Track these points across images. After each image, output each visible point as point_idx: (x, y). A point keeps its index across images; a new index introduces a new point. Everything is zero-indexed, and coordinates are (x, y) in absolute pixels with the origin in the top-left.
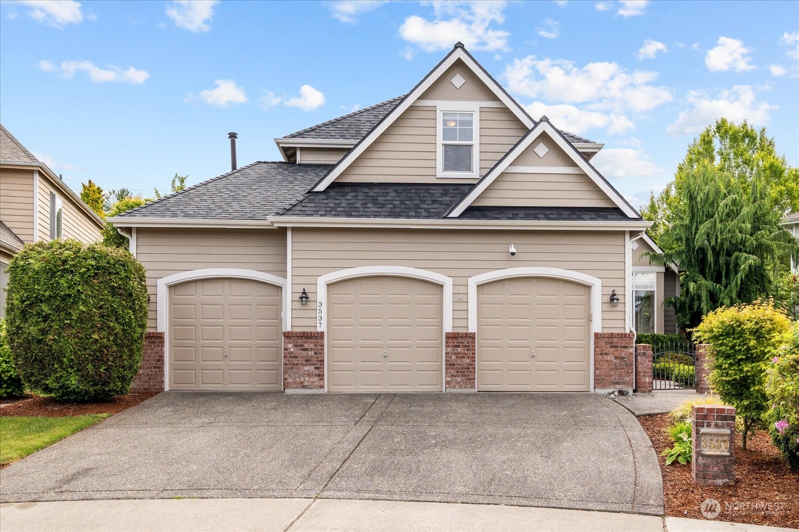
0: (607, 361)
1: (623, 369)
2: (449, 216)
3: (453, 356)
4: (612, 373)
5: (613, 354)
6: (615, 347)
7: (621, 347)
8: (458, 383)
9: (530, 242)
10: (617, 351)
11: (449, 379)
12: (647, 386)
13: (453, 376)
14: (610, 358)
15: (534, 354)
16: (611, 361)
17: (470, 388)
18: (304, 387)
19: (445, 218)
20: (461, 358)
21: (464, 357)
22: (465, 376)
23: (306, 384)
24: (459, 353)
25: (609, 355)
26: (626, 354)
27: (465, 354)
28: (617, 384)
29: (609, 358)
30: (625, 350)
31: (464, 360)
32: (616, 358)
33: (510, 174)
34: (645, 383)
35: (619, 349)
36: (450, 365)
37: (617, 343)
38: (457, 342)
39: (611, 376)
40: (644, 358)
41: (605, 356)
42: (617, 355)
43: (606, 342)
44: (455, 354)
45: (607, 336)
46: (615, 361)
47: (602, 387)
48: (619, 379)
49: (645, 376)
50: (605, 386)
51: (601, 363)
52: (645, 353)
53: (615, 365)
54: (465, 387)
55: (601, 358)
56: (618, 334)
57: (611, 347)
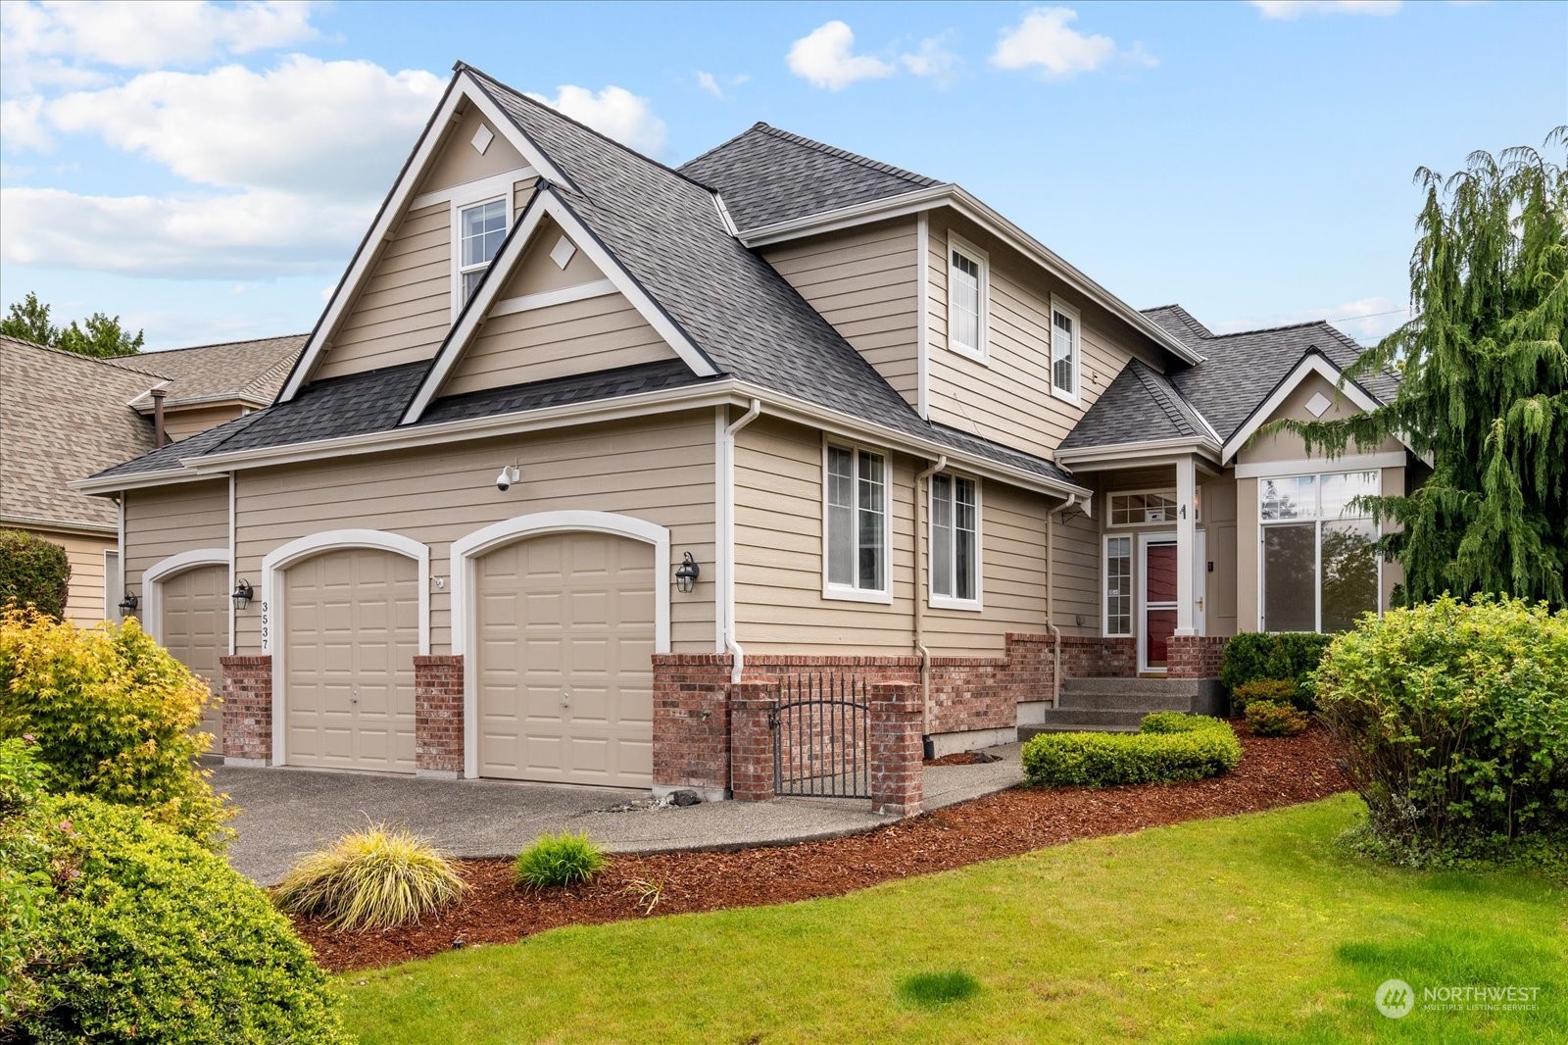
0: (674, 721)
1: (706, 740)
2: (403, 423)
3: (426, 704)
4: (684, 748)
5: (686, 704)
6: (690, 688)
7: (702, 688)
8: (433, 758)
9: (546, 458)
10: (693, 697)
11: (420, 751)
12: (750, 785)
13: (425, 744)
14: (680, 713)
15: (567, 702)
16: (683, 721)
17: (450, 770)
18: (244, 755)
19: (397, 426)
20: (436, 708)
21: (441, 707)
22: (442, 745)
23: (246, 749)
24: (433, 698)
25: (677, 706)
26: (710, 705)
27: (443, 700)
28: (693, 776)
29: (677, 715)
30: (709, 695)
31: (441, 711)
32: (691, 714)
33: (514, 316)
34: (746, 776)
35: (697, 692)
36: (422, 722)
37: (693, 678)
38: (432, 676)
39: (682, 757)
40: (745, 715)
41: (672, 709)
42: (693, 708)
43: (672, 677)
44: (428, 699)
45: (672, 661)
46: (688, 720)
47: (666, 780)
48: (698, 764)
49: (746, 759)
50: (671, 779)
51: (663, 726)
52: (745, 703)
53: (690, 730)
54: (443, 769)
55: (662, 713)
56: (693, 658)
57: (682, 688)
